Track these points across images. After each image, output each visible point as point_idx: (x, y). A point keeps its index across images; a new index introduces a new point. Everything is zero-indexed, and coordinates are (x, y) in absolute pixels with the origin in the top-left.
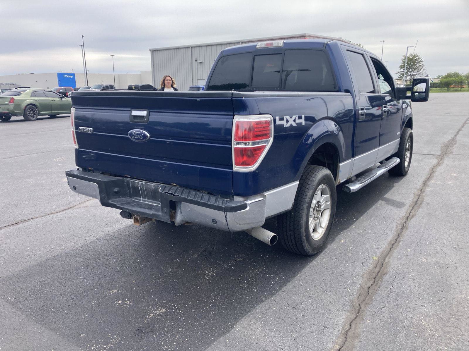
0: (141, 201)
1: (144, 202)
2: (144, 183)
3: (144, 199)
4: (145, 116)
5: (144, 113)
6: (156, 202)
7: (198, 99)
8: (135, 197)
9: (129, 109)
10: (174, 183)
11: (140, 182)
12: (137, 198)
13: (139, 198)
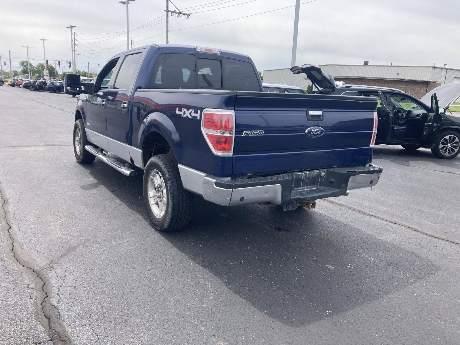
0: (301, 190)
1: (304, 190)
2: (308, 173)
3: (303, 188)
4: (321, 115)
5: (319, 113)
6: (314, 186)
7: (361, 102)
8: (295, 189)
9: (306, 109)
10: (335, 166)
11: (303, 173)
12: (297, 188)
13: (299, 188)
